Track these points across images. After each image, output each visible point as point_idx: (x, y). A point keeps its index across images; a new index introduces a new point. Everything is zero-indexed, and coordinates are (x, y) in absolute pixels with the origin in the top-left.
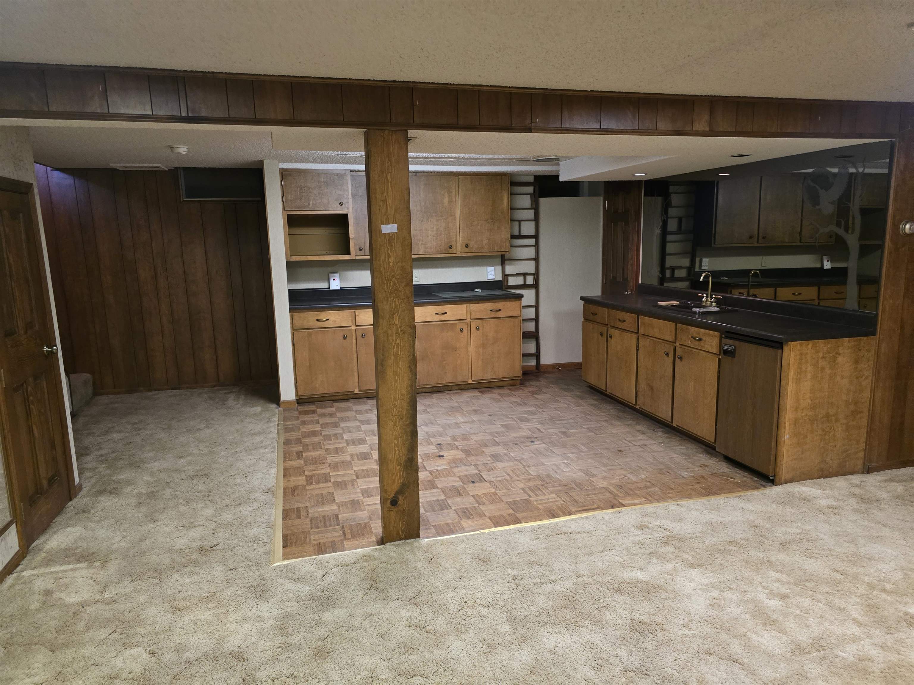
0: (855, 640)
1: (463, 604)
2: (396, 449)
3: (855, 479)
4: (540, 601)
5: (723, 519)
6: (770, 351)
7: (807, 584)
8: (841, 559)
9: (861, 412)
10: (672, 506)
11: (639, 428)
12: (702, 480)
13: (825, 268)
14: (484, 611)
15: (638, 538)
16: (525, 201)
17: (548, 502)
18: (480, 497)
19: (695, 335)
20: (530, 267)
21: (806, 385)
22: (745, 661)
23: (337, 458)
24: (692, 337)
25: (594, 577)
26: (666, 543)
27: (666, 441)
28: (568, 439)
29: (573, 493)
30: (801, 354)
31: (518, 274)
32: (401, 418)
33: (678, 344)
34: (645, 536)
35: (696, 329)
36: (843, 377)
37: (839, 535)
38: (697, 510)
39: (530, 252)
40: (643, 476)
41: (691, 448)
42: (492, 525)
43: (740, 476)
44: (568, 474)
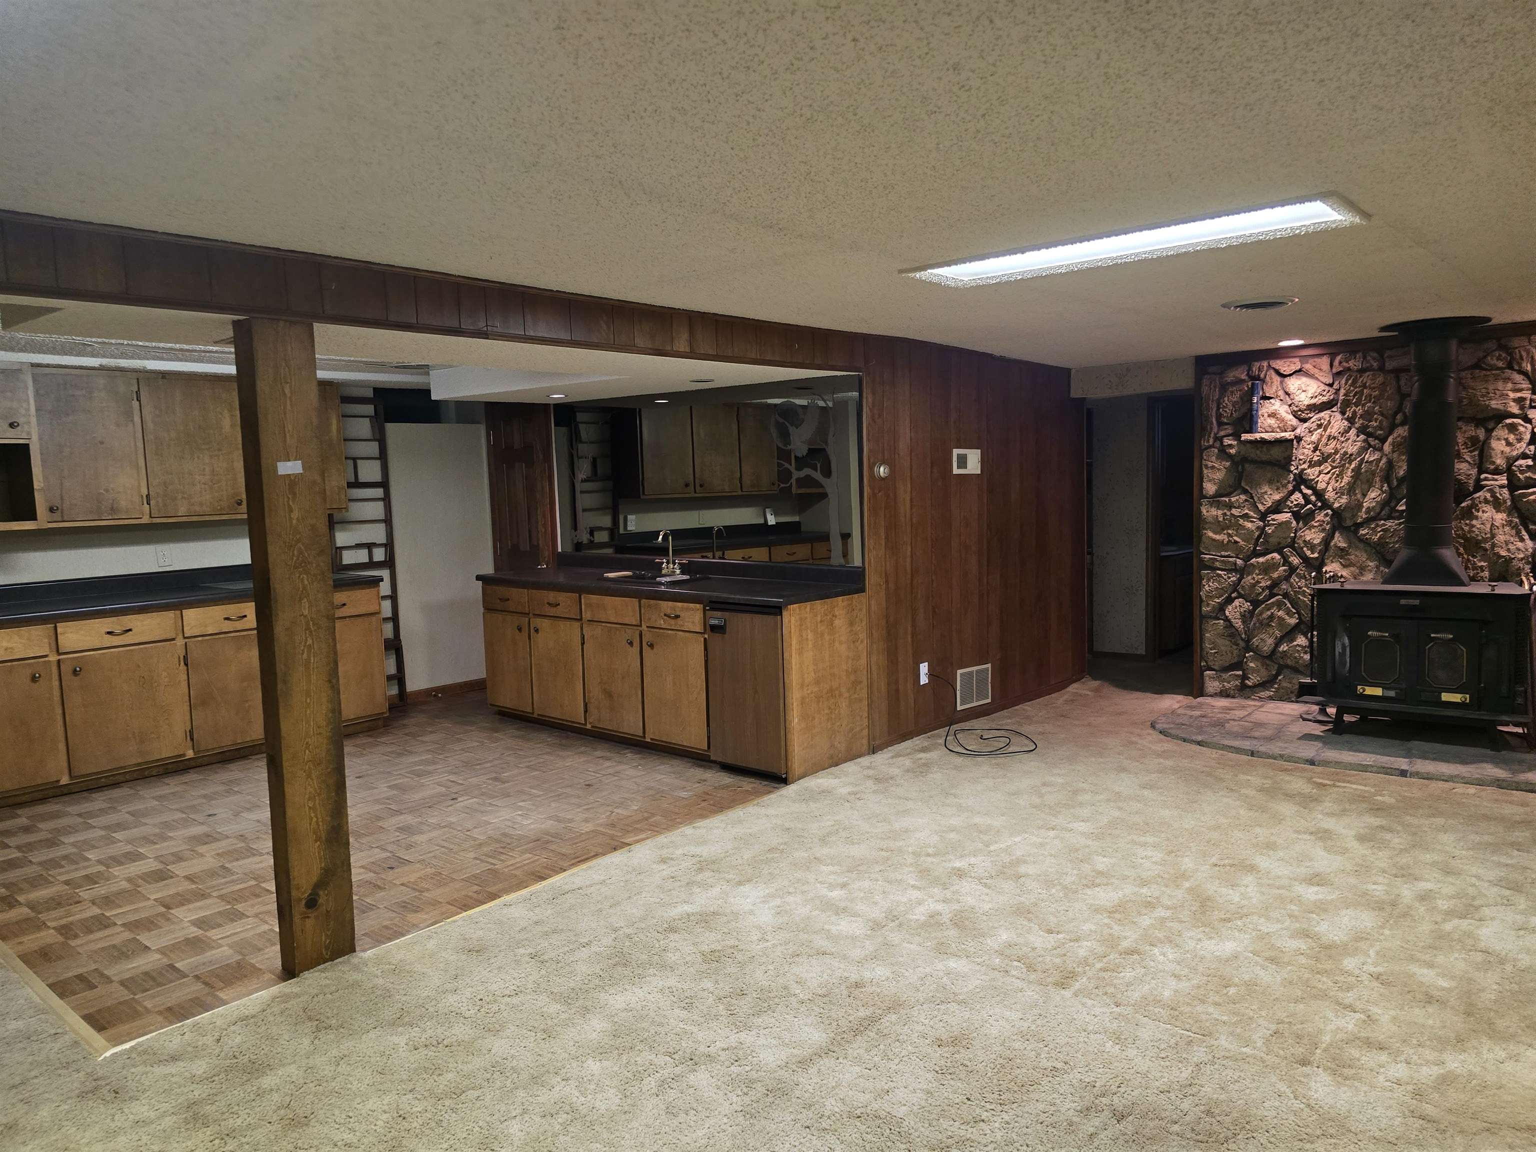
0: (920, 903)
1: (479, 1003)
2: (312, 815)
3: (865, 761)
4: (583, 969)
5: (750, 831)
6: (769, 619)
7: (859, 868)
8: (881, 838)
9: (861, 682)
10: (688, 830)
11: (598, 753)
12: (708, 797)
13: (770, 523)
14: (515, 1000)
15: (665, 873)
16: (363, 427)
17: (525, 865)
18: (415, 883)
19: (669, 612)
20: (377, 534)
21: (809, 655)
22: (833, 950)
23: (101, 890)
24: (665, 615)
25: (636, 926)
26: (701, 870)
27: (643, 762)
28: (506, 785)
29: (553, 847)
30: (801, 619)
31: (359, 546)
32: (319, 764)
33: (644, 627)
34: (673, 869)
35: (670, 603)
36: (841, 643)
37: (870, 818)
38: (717, 828)
39: (376, 510)
40: (636, 808)
41: (678, 765)
42: (459, 910)
43: (747, 784)
44: (532, 826)
